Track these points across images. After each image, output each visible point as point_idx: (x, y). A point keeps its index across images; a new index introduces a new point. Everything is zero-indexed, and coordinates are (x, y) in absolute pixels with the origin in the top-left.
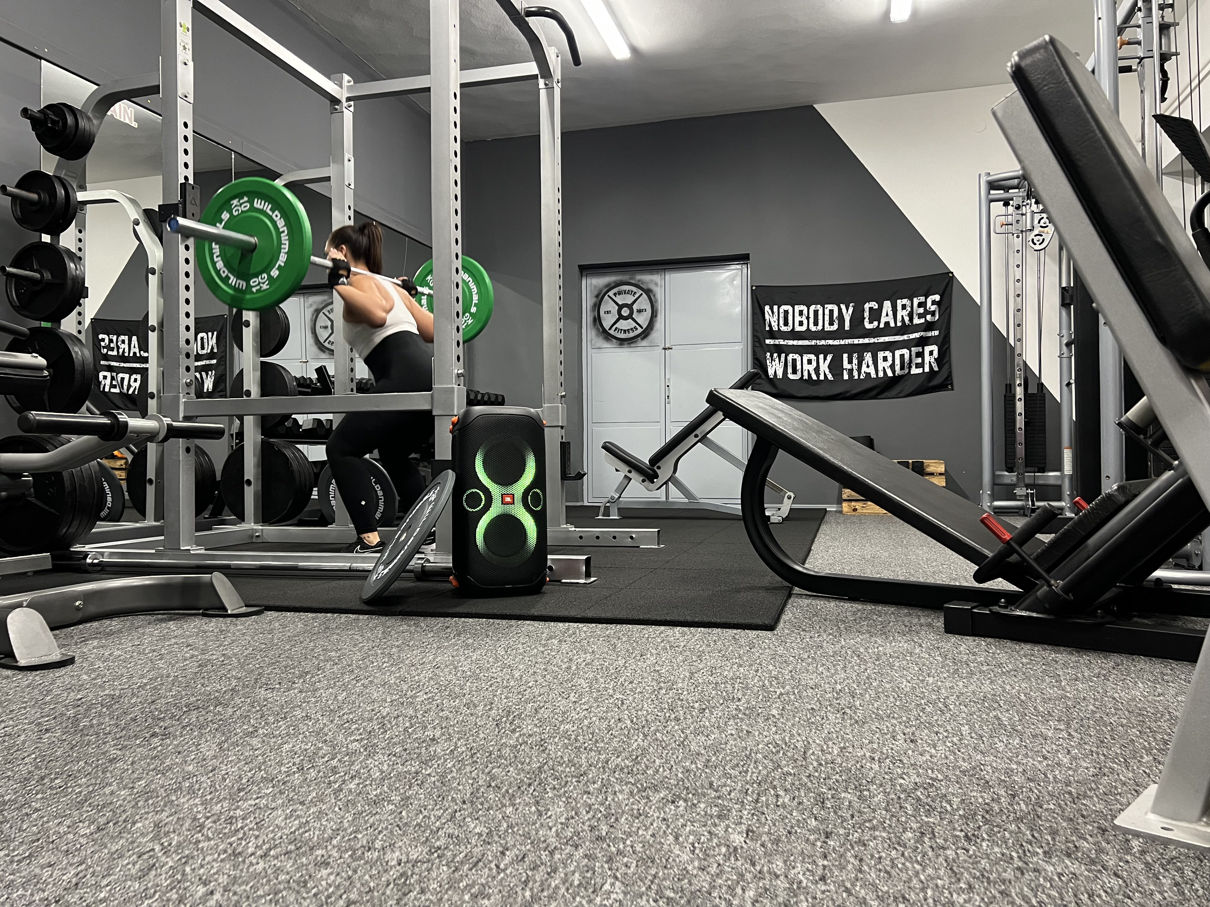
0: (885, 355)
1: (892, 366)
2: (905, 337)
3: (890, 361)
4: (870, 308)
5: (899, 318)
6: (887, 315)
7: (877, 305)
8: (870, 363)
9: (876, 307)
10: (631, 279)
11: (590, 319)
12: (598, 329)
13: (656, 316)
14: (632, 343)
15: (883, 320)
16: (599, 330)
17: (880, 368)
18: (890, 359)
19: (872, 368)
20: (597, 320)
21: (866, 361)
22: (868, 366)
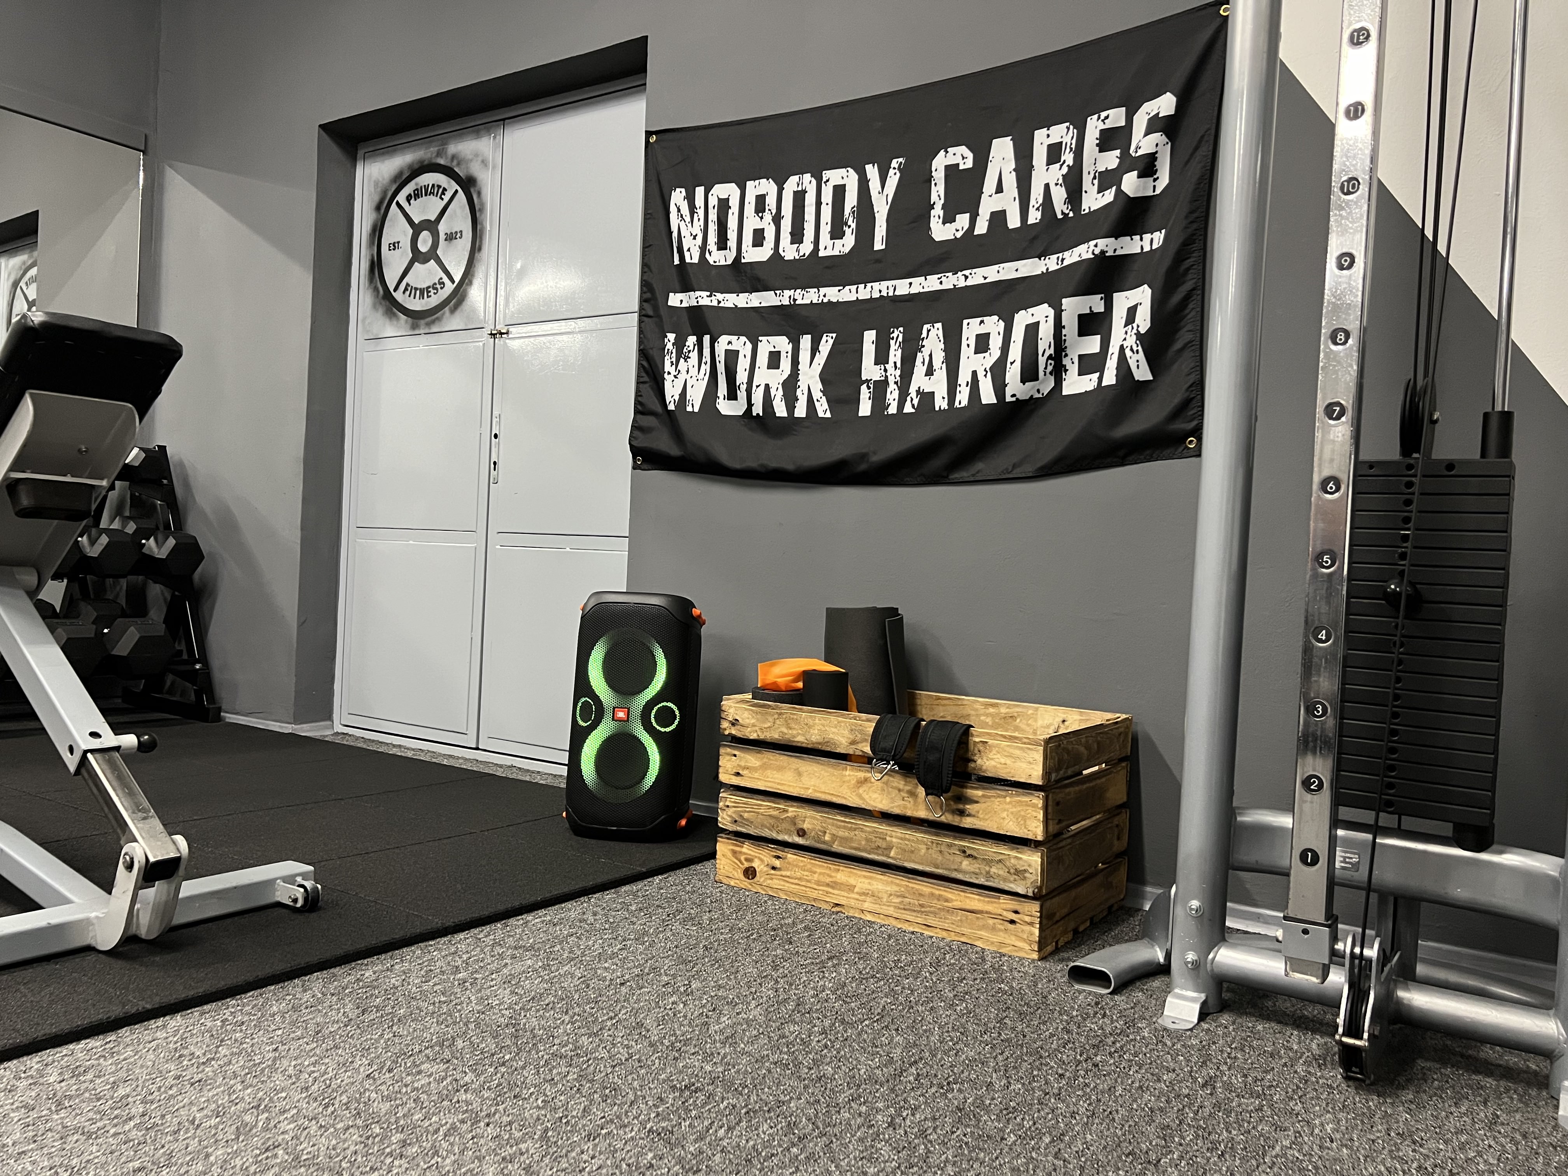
0: (982, 330)
1: (998, 371)
2: (1051, 263)
3: (995, 352)
4: (947, 168)
5: (1037, 196)
6: (999, 189)
7: (970, 155)
8: (939, 358)
9: (969, 164)
10: (439, 154)
11: (365, 265)
12: (376, 289)
13: (480, 249)
14: (433, 322)
15: (988, 205)
16: (378, 292)
17: (964, 377)
18: (996, 343)
19: (941, 374)
20: (376, 267)
21: (926, 352)
22: (930, 372)
